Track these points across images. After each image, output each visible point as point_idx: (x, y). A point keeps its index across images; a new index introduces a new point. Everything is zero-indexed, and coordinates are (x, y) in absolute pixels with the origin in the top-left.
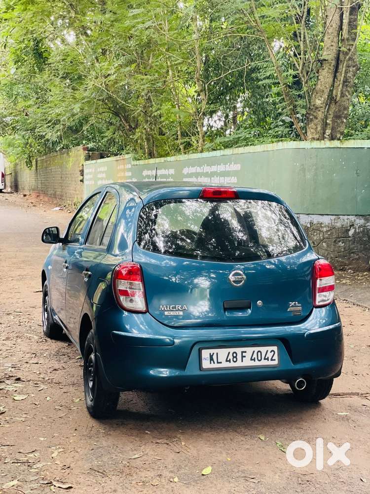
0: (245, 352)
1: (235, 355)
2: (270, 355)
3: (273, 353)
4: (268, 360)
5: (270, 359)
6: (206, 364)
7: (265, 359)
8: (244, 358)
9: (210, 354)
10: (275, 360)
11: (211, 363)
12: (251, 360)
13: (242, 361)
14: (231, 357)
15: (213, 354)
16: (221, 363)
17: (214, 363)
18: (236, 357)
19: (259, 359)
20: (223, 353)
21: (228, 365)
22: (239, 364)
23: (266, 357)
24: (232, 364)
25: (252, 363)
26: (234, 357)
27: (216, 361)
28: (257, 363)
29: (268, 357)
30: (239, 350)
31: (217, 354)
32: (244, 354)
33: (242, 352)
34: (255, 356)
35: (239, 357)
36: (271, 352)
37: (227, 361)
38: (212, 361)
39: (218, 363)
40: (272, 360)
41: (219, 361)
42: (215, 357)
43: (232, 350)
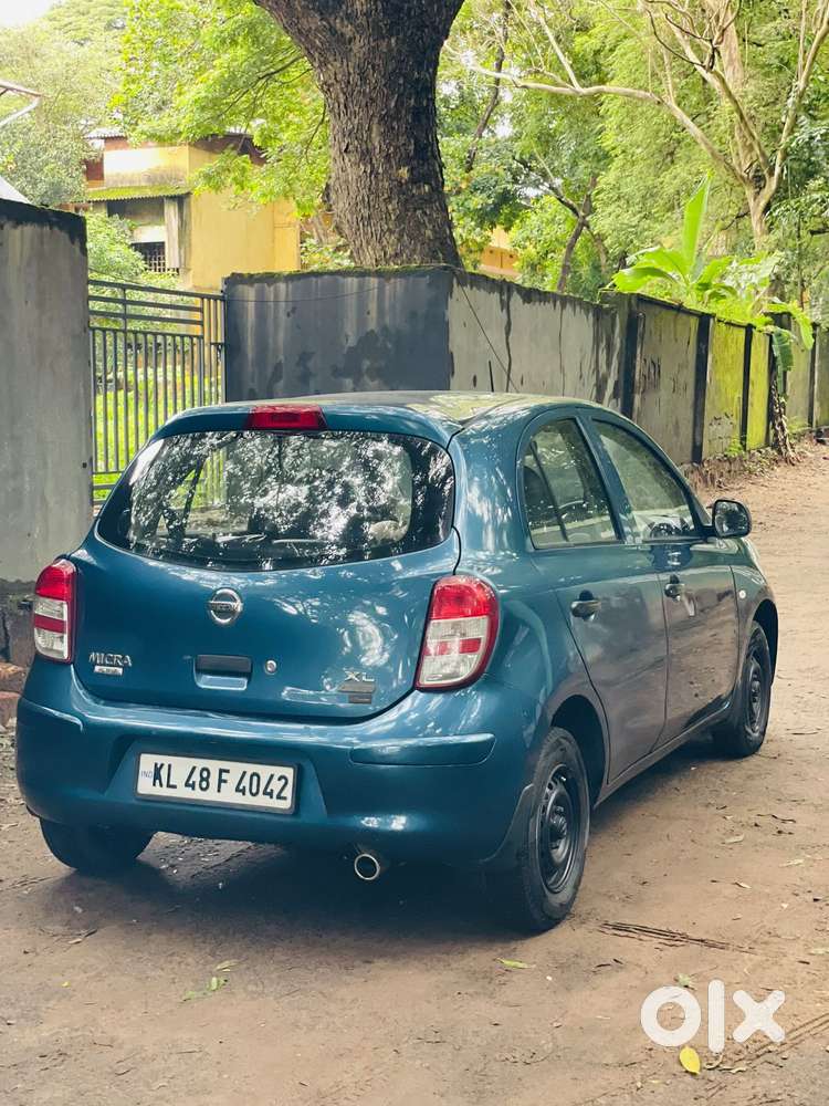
0: (228, 771)
1: (205, 774)
2: (276, 786)
3: (283, 781)
4: (271, 797)
5: (275, 795)
6: (145, 786)
7: (265, 793)
8: (223, 784)
9: (156, 765)
10: (285, 798)
11: (154, 785)
12: (237, 790)
13: (219, 791)
14: (196, 778)
15: (162, 765)
16: (174, 787)
17: (161, 785)
18: (207, 779)
19: (254, 791)
20: (180, 767)
21: (188, 794)
22: (211, 795)
23: (268, 790)
24: (197, 794)
25: (238, 799)
26: (202, 779)
27: (164, 782)
28: (247, 800)
29: (272, 791)
30: (214, 766)
31: (170, 766)
32: (224, 776)
33: (221, 771)
34: (246, 782)
35: (214, 780)
36: (279, 779)
37: (187, 785)
38: (157, 781)
39: (169, 786)
40: (279, 797)
41: (171, 783)
42: (164, 773)
43: (201, 763)
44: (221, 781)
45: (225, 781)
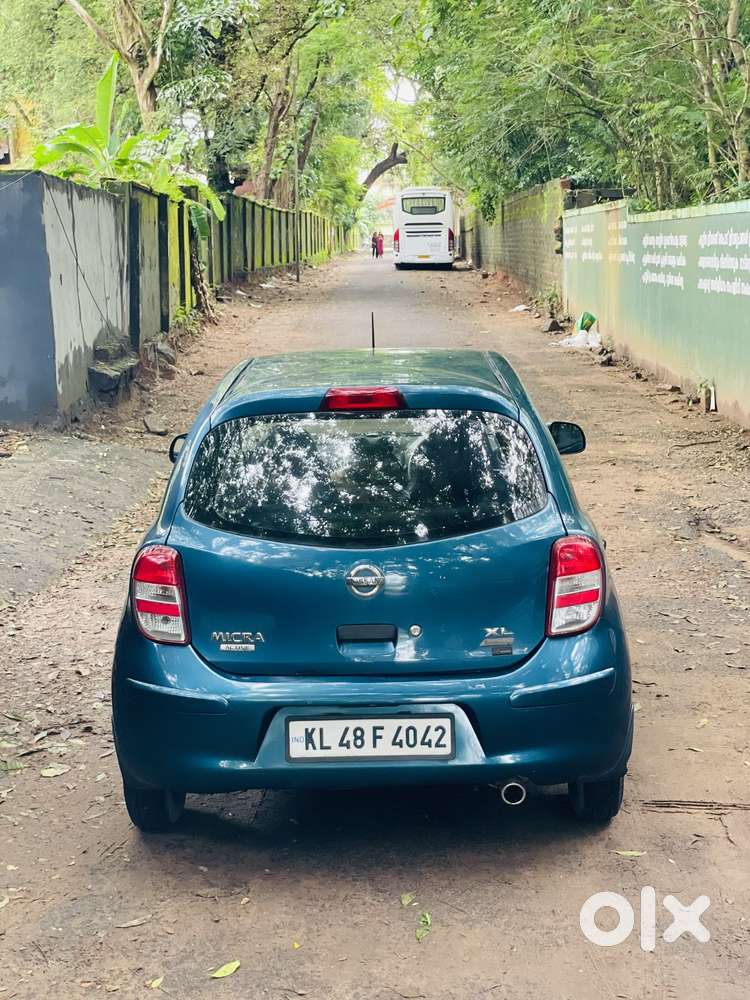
0: (382, 728)
1: (359, 733)
2: (433, 736)
3: (440, 731)
4: (430, 746)
5: (433, 744)
6: (297, 750)
7: (423, 743)
8: (378, 740)
9: (307, 730)
10: (444, 746)
11: (307, 748)
12: (394, 743)
13: (375, 746)
14: (350, 737)
15: (313, 730)
16: (329, 748)
17: (314, 748)
18: (361, 738)
19: (411, 742)
20: (333, 730)
21: (343, 752)
22: (368, 750)
23: (426, 740)
24: (353, 752)
25: (396, 751)
26: (356, 738)
27: (317, 744)
28: (406, 751)
29: (430, 741)
30: (368, 725)
31: (321, 730)
32: (379, 733)
33: (375, 729)
34: (402, 736)
35: (368, 737)
36: (437, 730)
37: (341, 745)
38: (310, 745)
39: (322, 748)
40: (437, 745)
41: (325, 745)
42: (316, 737)
43: (353, 724)
44: (376, 737)
45: (380, 737)
